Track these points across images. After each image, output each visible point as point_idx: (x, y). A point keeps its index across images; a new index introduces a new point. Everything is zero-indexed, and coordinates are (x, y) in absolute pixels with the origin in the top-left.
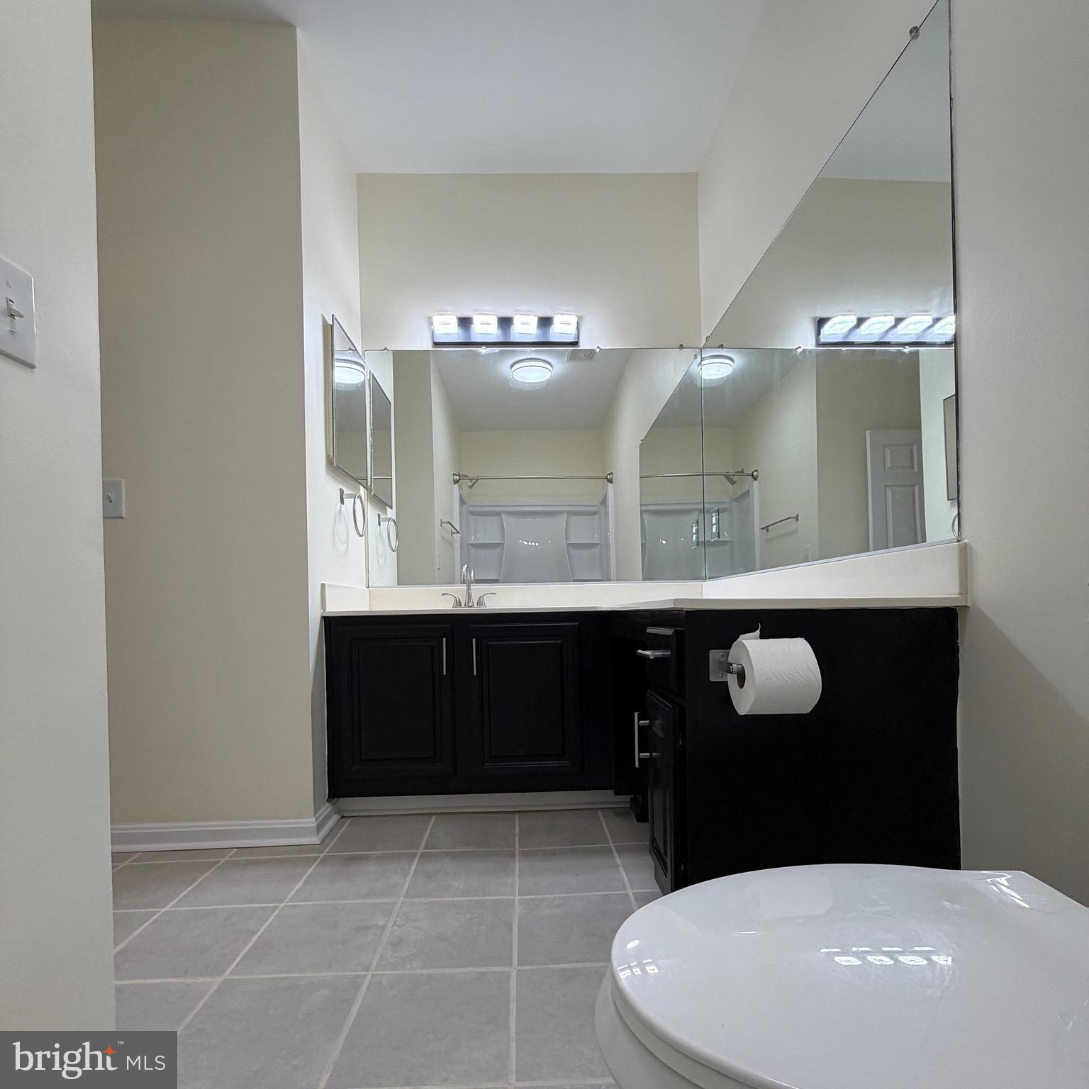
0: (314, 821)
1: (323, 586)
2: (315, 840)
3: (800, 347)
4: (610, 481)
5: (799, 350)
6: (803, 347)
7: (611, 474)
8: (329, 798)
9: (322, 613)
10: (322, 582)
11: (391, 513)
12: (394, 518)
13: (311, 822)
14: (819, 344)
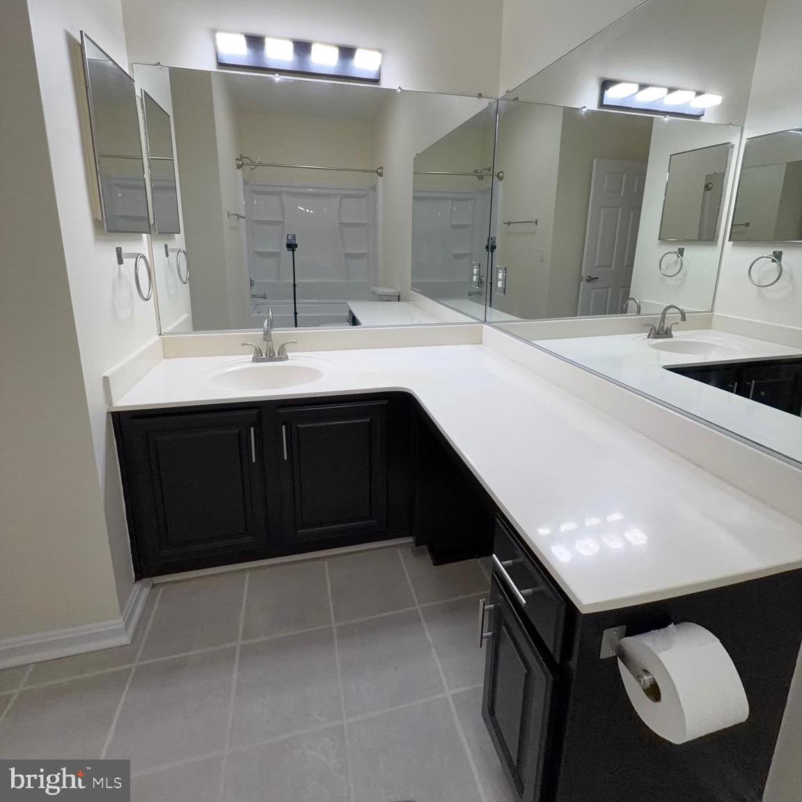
0: (122, 621)
1: (106, 379)
2: (125, 640)
3: (585, 107)
4: (381, 175)
5: (584, 110)
6: (587, 108)
7: (382, 168)
8: (135, 581)
9: (108, 409)
10: (104, 375)
11: (179, 241)
12: (184, 248)
13: (119, 623)
14: (601, 105)
